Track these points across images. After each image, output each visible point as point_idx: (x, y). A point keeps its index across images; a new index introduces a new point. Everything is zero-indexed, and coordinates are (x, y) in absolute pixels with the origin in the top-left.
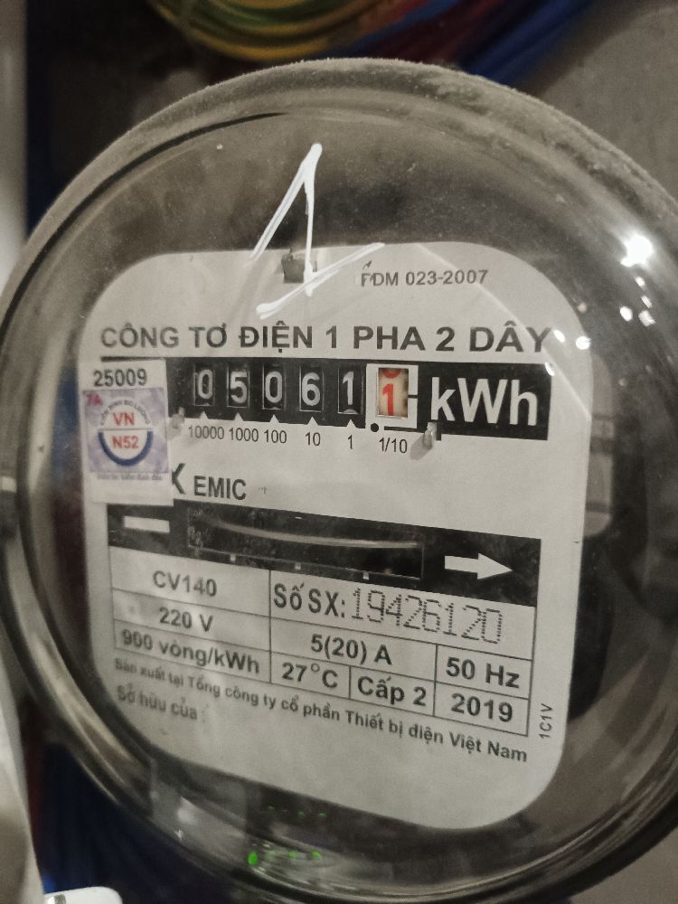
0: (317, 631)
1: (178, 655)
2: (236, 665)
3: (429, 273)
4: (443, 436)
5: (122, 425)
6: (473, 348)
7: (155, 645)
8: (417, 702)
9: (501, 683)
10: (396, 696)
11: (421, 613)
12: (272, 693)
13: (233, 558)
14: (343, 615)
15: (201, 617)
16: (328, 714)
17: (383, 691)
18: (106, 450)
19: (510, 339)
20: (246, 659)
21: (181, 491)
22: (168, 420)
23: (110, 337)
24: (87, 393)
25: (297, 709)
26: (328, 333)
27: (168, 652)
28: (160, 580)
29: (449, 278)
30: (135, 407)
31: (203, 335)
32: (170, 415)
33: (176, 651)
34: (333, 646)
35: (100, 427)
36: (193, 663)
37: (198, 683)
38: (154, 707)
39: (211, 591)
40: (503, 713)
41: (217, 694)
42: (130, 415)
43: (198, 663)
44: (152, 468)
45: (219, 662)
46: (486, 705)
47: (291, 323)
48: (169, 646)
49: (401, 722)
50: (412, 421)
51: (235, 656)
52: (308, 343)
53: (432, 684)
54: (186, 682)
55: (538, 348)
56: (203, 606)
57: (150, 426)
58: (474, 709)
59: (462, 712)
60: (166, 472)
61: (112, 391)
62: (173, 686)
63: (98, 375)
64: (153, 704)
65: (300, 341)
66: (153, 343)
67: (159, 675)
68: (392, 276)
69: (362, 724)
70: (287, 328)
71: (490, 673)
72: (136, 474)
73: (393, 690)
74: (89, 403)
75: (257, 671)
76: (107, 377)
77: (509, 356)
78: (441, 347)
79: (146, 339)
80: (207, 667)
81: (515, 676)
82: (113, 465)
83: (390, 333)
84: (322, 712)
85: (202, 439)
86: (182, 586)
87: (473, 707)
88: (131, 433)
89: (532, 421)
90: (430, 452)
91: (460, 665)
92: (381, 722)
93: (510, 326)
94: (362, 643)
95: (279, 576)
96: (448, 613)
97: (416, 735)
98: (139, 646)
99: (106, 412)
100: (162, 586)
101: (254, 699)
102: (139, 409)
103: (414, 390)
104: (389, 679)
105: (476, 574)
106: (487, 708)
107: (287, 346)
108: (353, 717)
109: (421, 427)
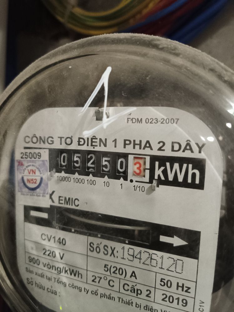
0: (107, 263)
1: (50, 268)
2: (73, 274)
3: (155, 119)
4: (160, 186)
5: (31, 174)
6: (173, 150)
7: (41, 264)
8: (147, 296)
9: (183, 290)
10: (138, 292)
11: (150, 259)
12: (87, 287)
13: (73, 230)
14: (117, 257)
15: (60, 253)
16: (110, 297)
17: (133, 290)
18: (25, 184)
19: (188, 147)
20: (77, 272)
21: (53, 202)
22: (49, 173)
23: (28, 140)
24: (18, 161)
25: (97, 295)
26: (113, 141)
27: (46, 267)
28: (44, 237)
29: (163, 121)
30: (36, 167)
31: (63, 140)
32: (50, 171)
33: (49, 267)
34: (113, 270)
35: (23, 174)
36: (56, 272)
37: (57, 281)
38: (40, 288)
39: (64, 243)
40: (184, 303)
41: (65, 286)
42: (34, 170)
43: (58, 272)
44: (42, 192)
45: (66, 273)
46: (176, 299)
47: (98, 137)
48: (47, 264)
49: (141, 304)
50: (147, 179)
51: (73, 271)
52: (105, 145)
53: (154, 289)
54: (53, 280)
55: (200, 152)
56: (60, 249)
57: (42, 175)
58: (171, 301)
59: (166, 301)
60: (47, 194)
61: (28, 160)
62: (48, 280)
63: (22, 154)
64: (40, 287)
65: (102, 144)
66: (44, 142)
67: (42, 276)
68: (140, 120)
69: (124, 303)
70: (97, 139)
71: (178, 286)
72: (35, 194)
73: (137, 290)
74: (19, 165)
75: (81, 278)
76: (26, 155)
77: (187, 154)
78: (160, 149)
79: (41, 141)
80: (61, 274)
81: (189, 288)
82: (27, 190)
83: (139, 143)
84: (108, 297)
85: (62, 181)
86: (52, 240)
87: (171, 299)
88: (34, 178)
89: (197, 182)
90: (154, 192)
91: (166, 282)
92: (132, 303)
93: (188, 142)
94: (125, 269)
95: (91, 239)
96: (161, 260)
97: (147, 310)
98: (34, 263)
99: (25, 169)
100: (45, 240)
101: (80, 289)
102: (38, 168)
103: (148, 166)
104: (136, 285)
105: (173, 244)
106: (177, 300)
107: (97, 146)
108: (121, 300)
109: (151, 182)
